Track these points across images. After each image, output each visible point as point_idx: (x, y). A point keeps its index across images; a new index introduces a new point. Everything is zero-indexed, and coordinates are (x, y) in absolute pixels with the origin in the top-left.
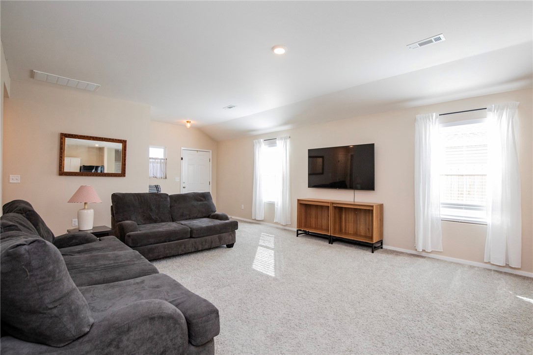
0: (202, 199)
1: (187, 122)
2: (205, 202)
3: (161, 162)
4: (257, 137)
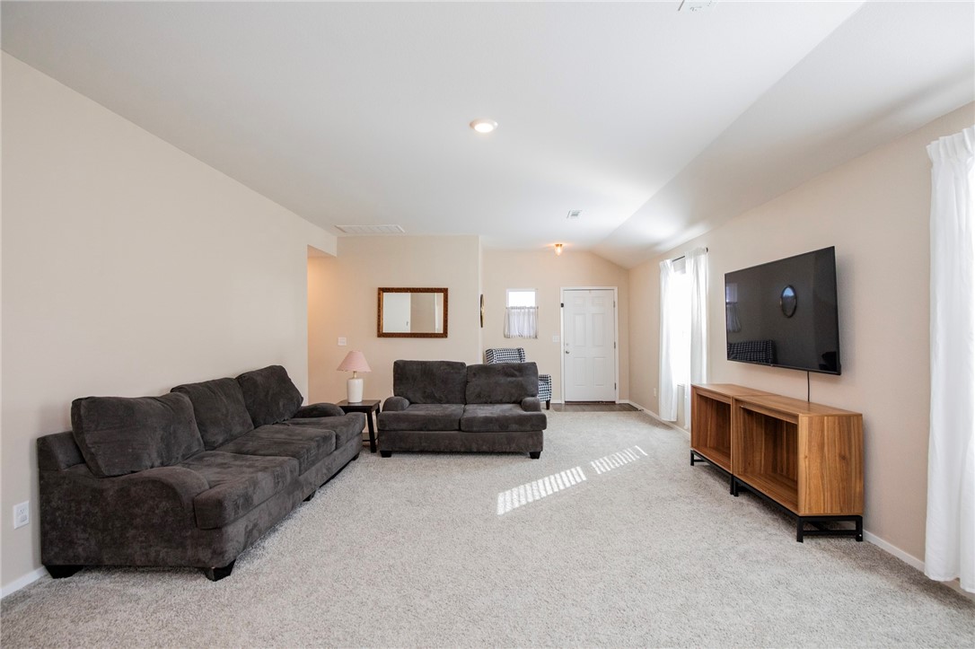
0: (516, 373)
1: (557, 245)
2: (520, 379)
3: (529, 312)
4: (664, 255)
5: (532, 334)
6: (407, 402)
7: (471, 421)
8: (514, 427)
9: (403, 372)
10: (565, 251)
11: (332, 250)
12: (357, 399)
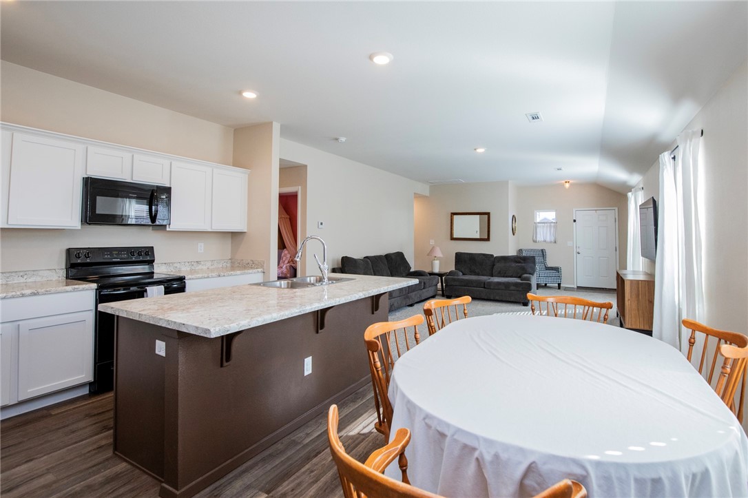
1: (566, 182)
5: (553, 240)
6: (461, 274)
7: (490, 283)
8: (512, 288)
9: (460, 258)
10: (572, 185)
11: (427, 194)
12: (436, 270)
